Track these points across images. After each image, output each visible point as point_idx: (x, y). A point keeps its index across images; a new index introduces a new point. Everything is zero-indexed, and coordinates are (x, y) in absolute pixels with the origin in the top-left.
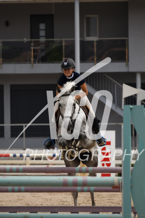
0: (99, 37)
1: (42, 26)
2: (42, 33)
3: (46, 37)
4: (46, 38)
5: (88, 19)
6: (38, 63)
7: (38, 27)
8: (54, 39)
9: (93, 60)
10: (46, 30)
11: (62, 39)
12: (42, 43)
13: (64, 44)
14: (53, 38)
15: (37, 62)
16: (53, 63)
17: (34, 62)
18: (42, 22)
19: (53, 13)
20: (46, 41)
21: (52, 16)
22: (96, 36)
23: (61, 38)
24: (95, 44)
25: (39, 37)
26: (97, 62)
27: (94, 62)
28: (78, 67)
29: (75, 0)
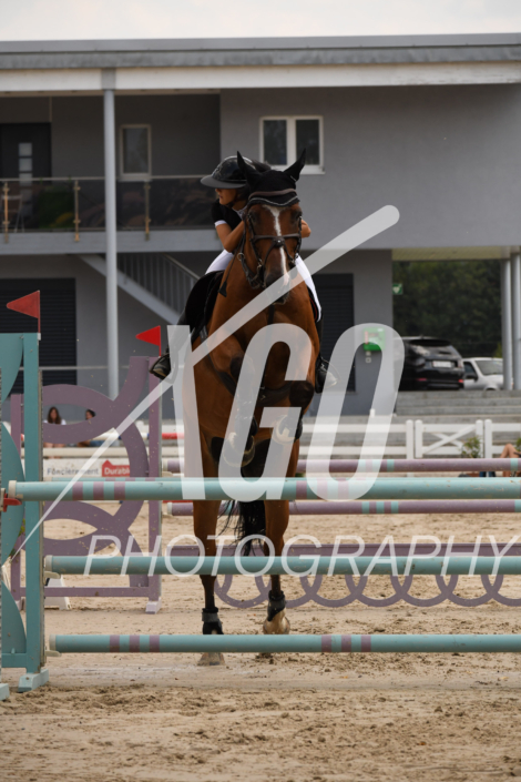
0: (154, 174)
1: (26, 149)
2: (25, 165)
3: (35, 173)
4: (34, 176)
5: (125, 131)
6: (18, 232)
7: (17, 150)
8: (53, 179)
9: (144, 224)
10: (35, 157)
11: (73, 179)
12: (26, 187)
13: (77, 188)
14: (50, 176)
15: (16, 230)
16: (51, 231)
17: (11, 228)
18: (25, 140)
19: (50, 120)
20: (34, 182)
21: (47, 126)
22: (146, 171)
23: (70, 176)
24: (147, 188)
25: (16, 173)
26: (150, 230)
27: (144, 230)
28: (112, 241)
29: (104, 90)
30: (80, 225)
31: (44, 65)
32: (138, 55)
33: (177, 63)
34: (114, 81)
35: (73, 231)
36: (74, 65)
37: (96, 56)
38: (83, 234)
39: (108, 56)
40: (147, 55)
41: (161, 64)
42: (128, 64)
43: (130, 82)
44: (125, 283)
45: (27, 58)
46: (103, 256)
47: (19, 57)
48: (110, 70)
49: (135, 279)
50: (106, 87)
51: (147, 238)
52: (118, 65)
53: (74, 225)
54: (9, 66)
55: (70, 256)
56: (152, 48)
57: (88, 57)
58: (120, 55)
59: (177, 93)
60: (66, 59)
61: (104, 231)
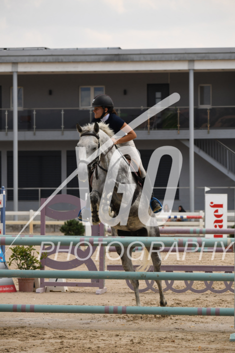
0: (212, 105)
1: (158, 95)
5: (202, 88)
7: (155, 95)
8: (170, 107)
9: (207, 127)
11: (177, 107)
13: (179, 112)
15: (153, 129)
16: (169, 130)
17: (151, 129)
18: (158, 91)
19: (169, 82)
21: (168, 85)
22: (209, 104)
24: (208, 111)
26: (210, 129)
27: (207, 129)
28: (192, 134)
29: (189, 70)
30: (180, 127)
31: (164, 59)
32: (204, 55)
33: (220, 58)
34: (194, 66)
35: (177, 129)
36: (176, 59)
37: (186, 55)
38: (181, 131)
39: (190, 55)
40: (208, 55)
41: (213, 58)
42: (199, 59)
43: (200, 66)
44: (199, 152)
45: (156, 56)
46: (188, 140)
47: (153, 56)
48: (192, 61)
49: (203, 150)
50: (190, 68)
51: (208, 133)
52: (195, 59)
53: (177, 127)
54: (149, 59)
55: (176, 140)
56: (209, 52)
57: (182, 55)
58: (196, 55)
59: (223, 71)
60: (173, 57)
61: (189, 129)
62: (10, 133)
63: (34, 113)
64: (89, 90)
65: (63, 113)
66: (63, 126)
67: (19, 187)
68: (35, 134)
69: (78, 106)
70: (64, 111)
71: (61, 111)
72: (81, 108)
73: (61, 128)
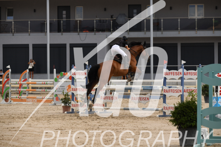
62: (147, 33)
63: (162, 21)
64: (194, 6)
65: (179, 20)
66: (179, 29)
67: (154, 65)
68: (162, 33)
69: (188, 17)
70: (180, 19)
71: (178, 19)
72: (190, 17)
73: (178, 30)
